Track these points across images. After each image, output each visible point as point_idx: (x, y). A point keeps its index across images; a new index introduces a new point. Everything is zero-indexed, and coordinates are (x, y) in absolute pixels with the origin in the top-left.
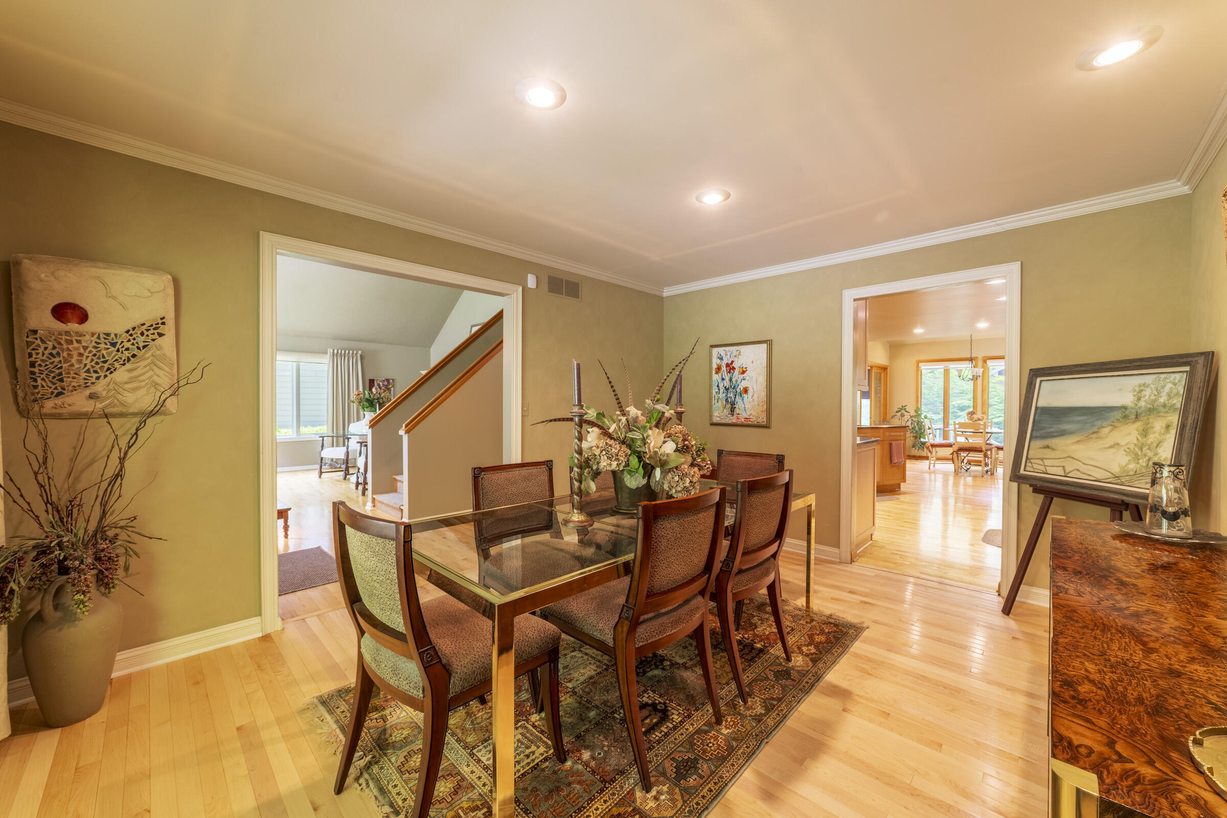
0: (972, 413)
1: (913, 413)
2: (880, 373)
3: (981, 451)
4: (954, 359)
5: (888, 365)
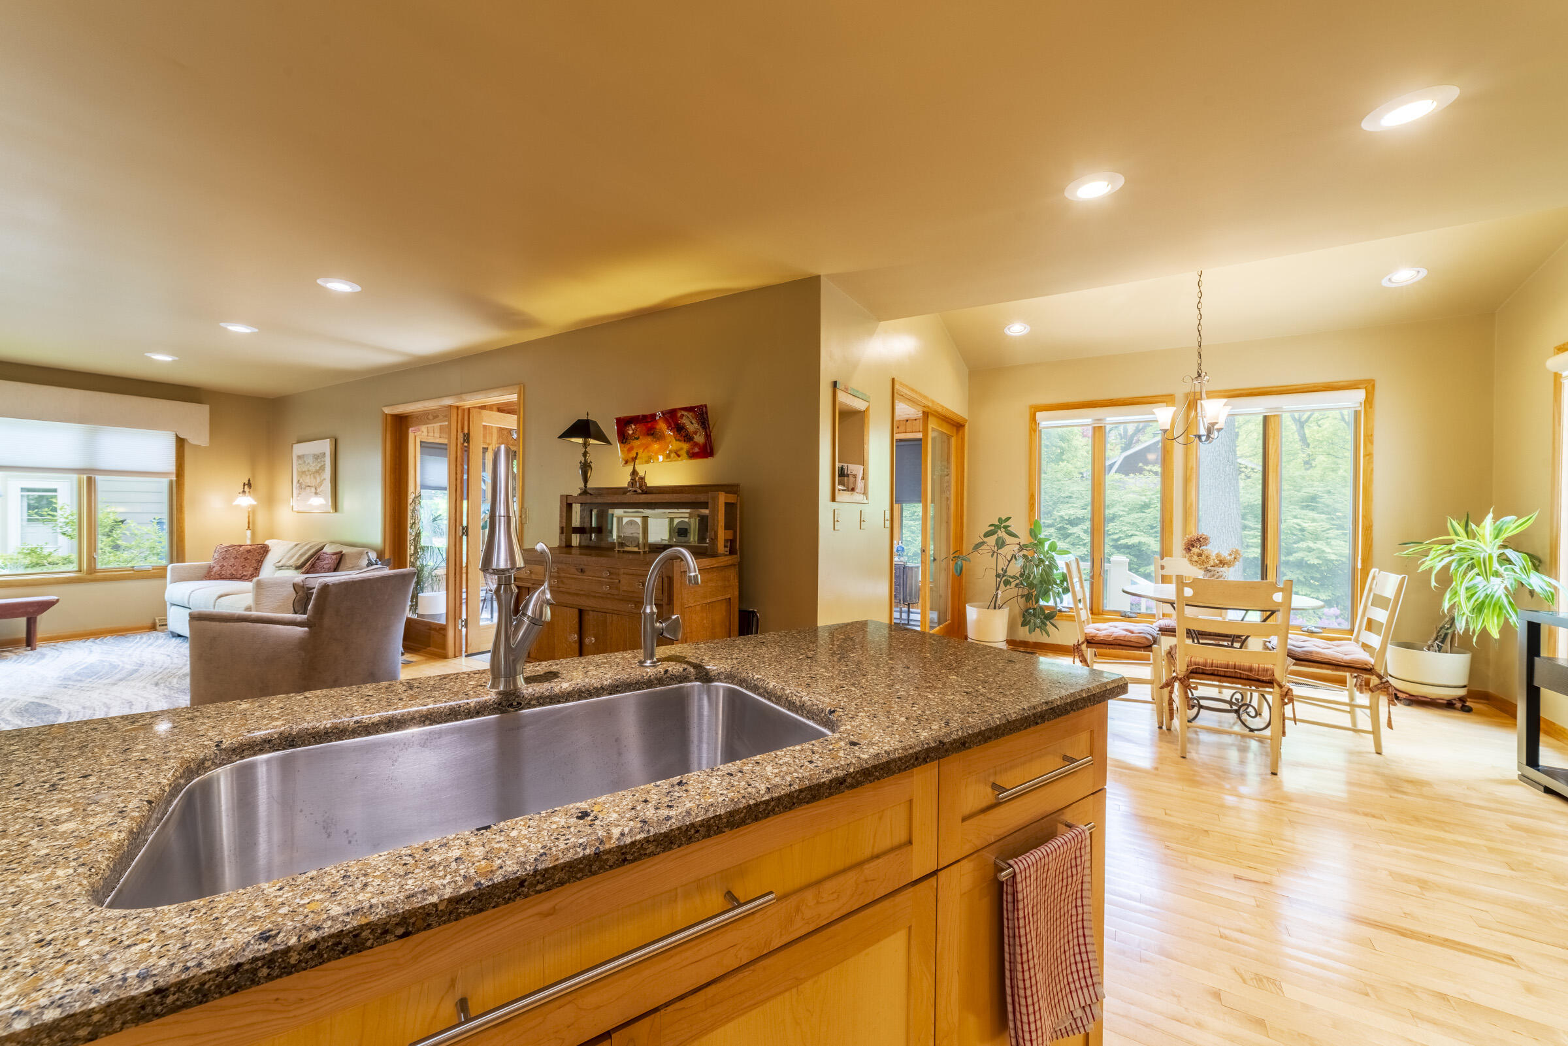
0: (1200, 541)
2: (950, 439)
4: (1118, 400)
5: (965, 415)
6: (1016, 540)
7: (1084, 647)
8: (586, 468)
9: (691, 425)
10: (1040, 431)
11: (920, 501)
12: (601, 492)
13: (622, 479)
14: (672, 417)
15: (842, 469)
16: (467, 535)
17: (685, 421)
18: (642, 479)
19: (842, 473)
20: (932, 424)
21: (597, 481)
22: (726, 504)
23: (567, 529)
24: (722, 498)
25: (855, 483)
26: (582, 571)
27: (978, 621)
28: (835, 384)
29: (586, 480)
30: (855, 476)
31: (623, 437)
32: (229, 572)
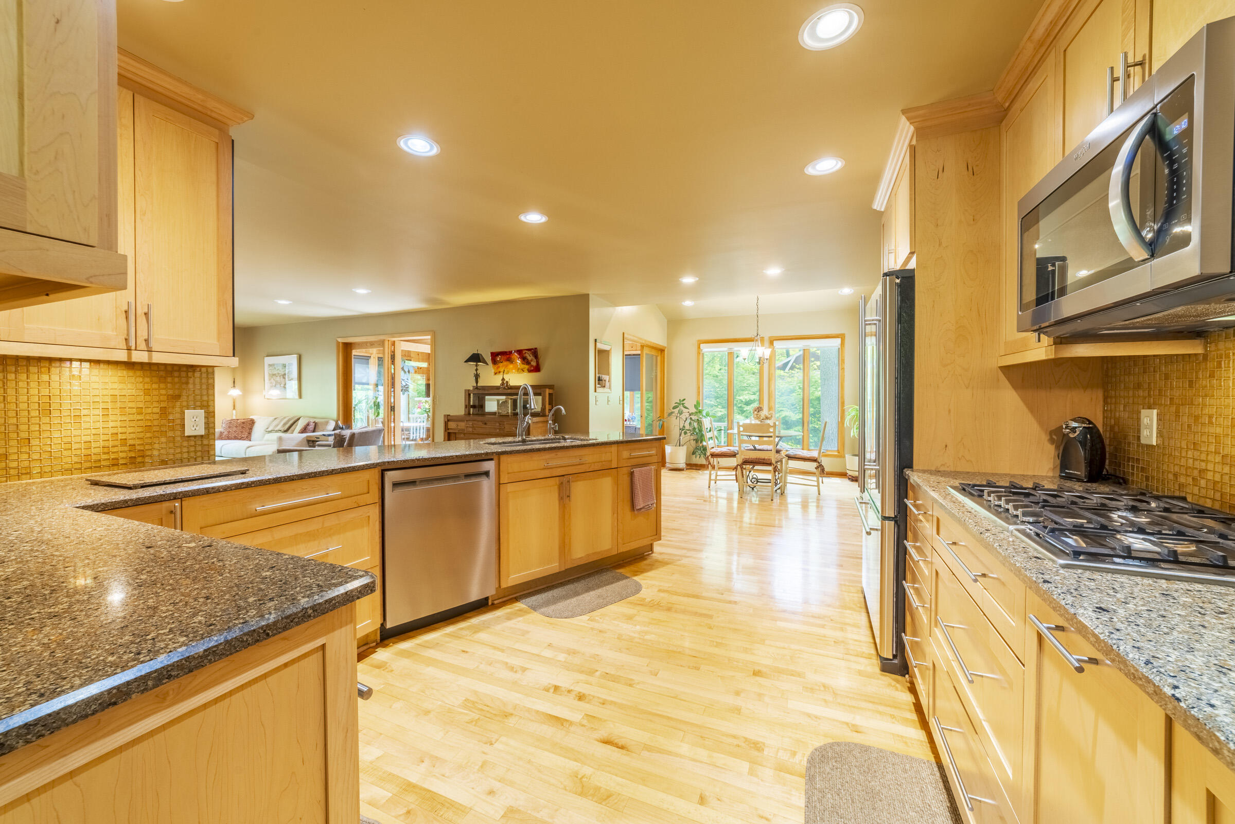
0: (759, 409)
1: (693, 410)
2: (656, 357)
3: (770, 464)
4: (739, 339)
5: (666, 345)
6: (687, 410)
7: (710, 457)
8: (477, 376)
9: (530, 357)
10: (703, 354)
11: (639, 390)
12: (484, 388)
13: (496, 381)
14: (520, 352)
15: (599, 377)
16: (394, 411)
17: (527, 355)
18: (507, 382)
19: (599, 379)
20: (646, 351)
21: (481, 383)
22: (549, 394)
23: (468, 406)
24: (548, 391)
25: (605, 384)
26: (485, 424)
27: (671, 453)
28: (596, 340)
29: (477, 382)
30: (605, 381)
31: (494, 362)
32: (233, 435)
